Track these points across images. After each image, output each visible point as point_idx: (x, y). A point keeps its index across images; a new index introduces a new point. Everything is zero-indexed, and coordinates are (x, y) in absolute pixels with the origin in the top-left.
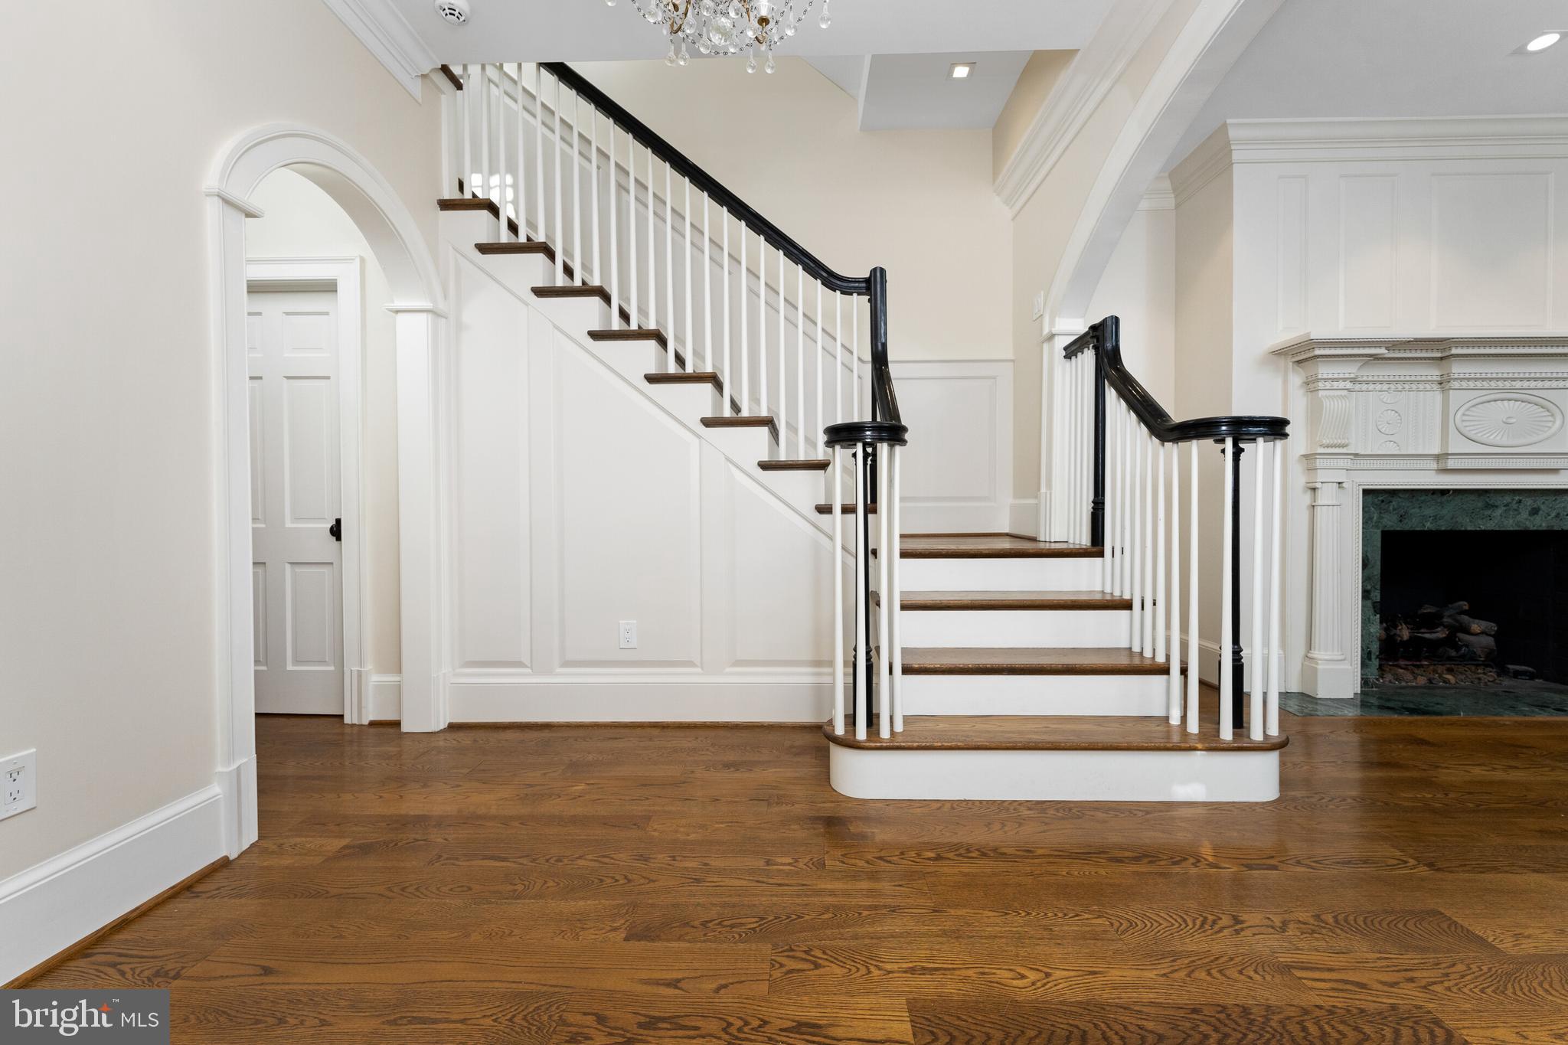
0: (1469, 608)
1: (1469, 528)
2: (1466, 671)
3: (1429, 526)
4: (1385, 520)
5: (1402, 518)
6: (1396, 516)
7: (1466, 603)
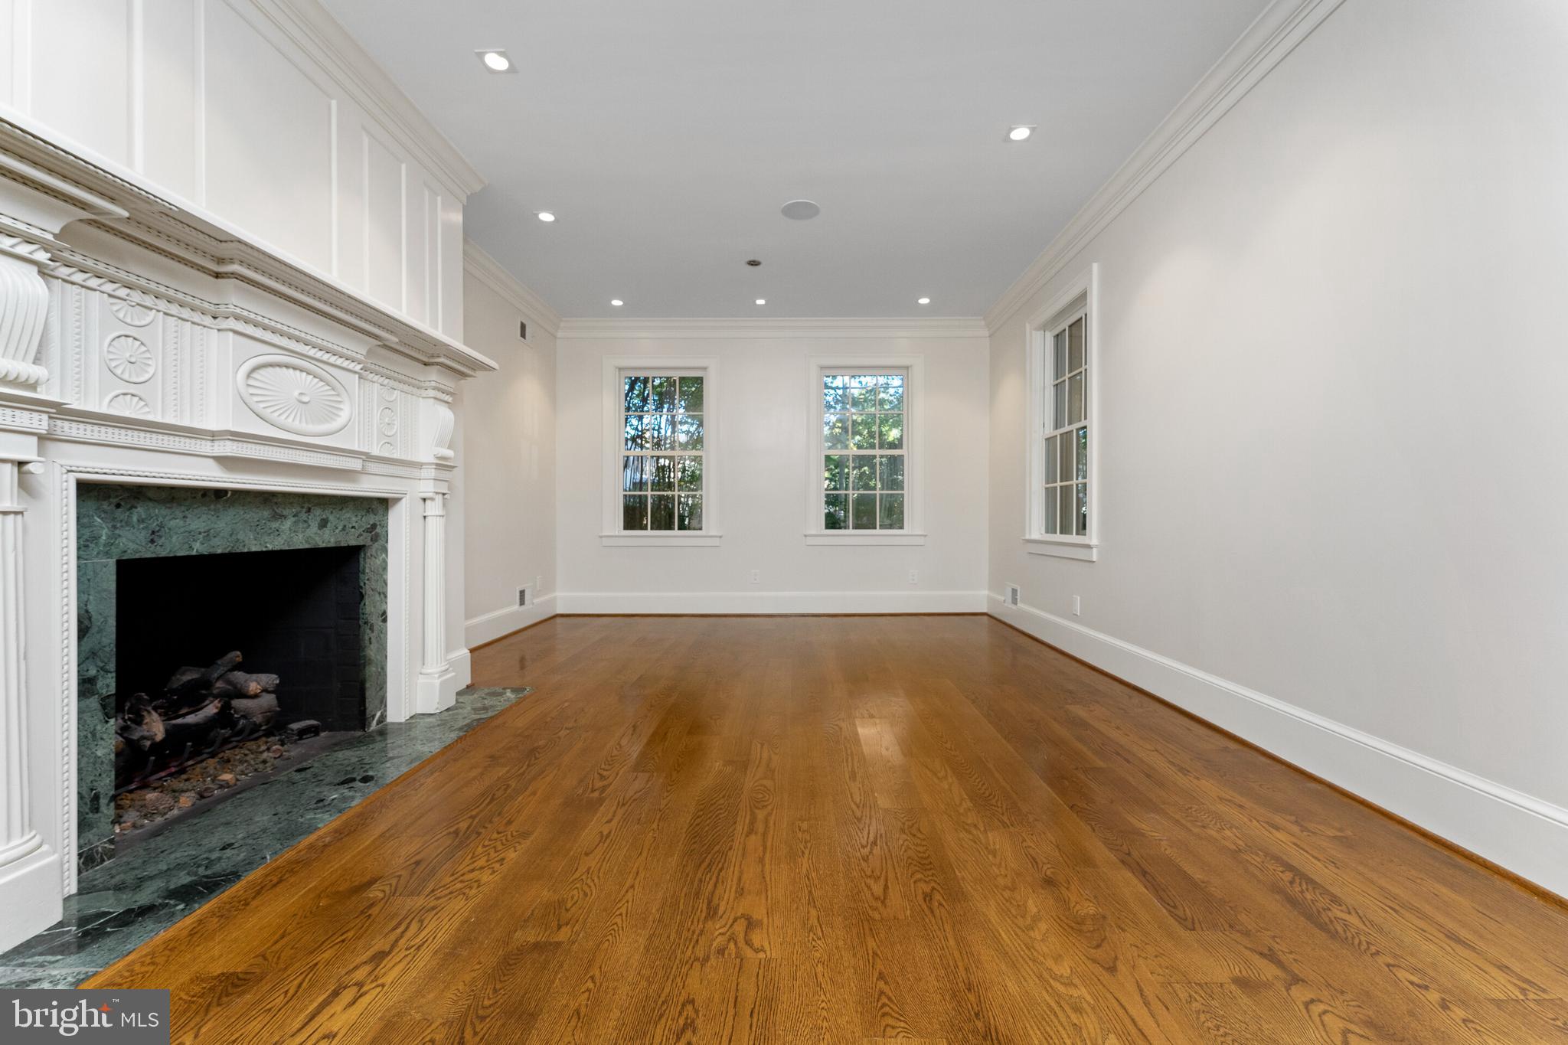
0: (243, 658)
1: (254, 549)
2: (246, 755)
3: (198, 548)
4: (124, 540)
5: (154, 537)
6: (144, 533)
7: (238, 653)
